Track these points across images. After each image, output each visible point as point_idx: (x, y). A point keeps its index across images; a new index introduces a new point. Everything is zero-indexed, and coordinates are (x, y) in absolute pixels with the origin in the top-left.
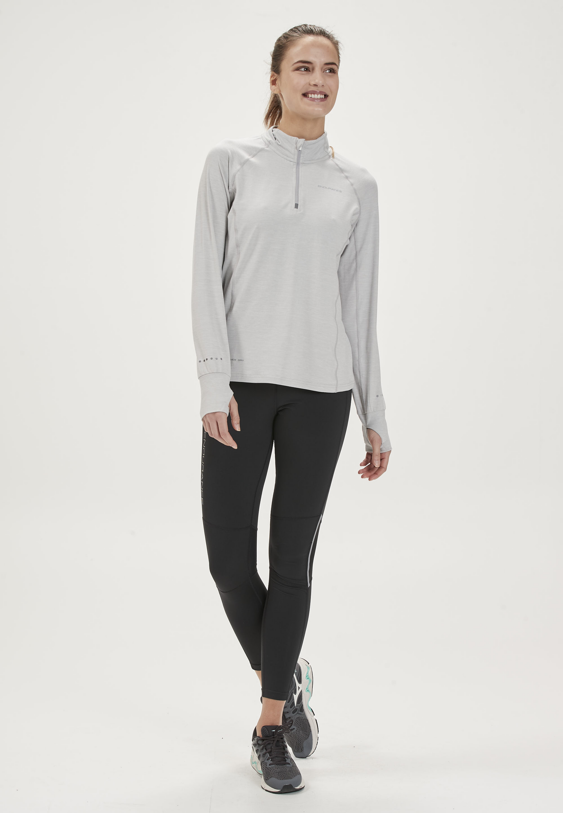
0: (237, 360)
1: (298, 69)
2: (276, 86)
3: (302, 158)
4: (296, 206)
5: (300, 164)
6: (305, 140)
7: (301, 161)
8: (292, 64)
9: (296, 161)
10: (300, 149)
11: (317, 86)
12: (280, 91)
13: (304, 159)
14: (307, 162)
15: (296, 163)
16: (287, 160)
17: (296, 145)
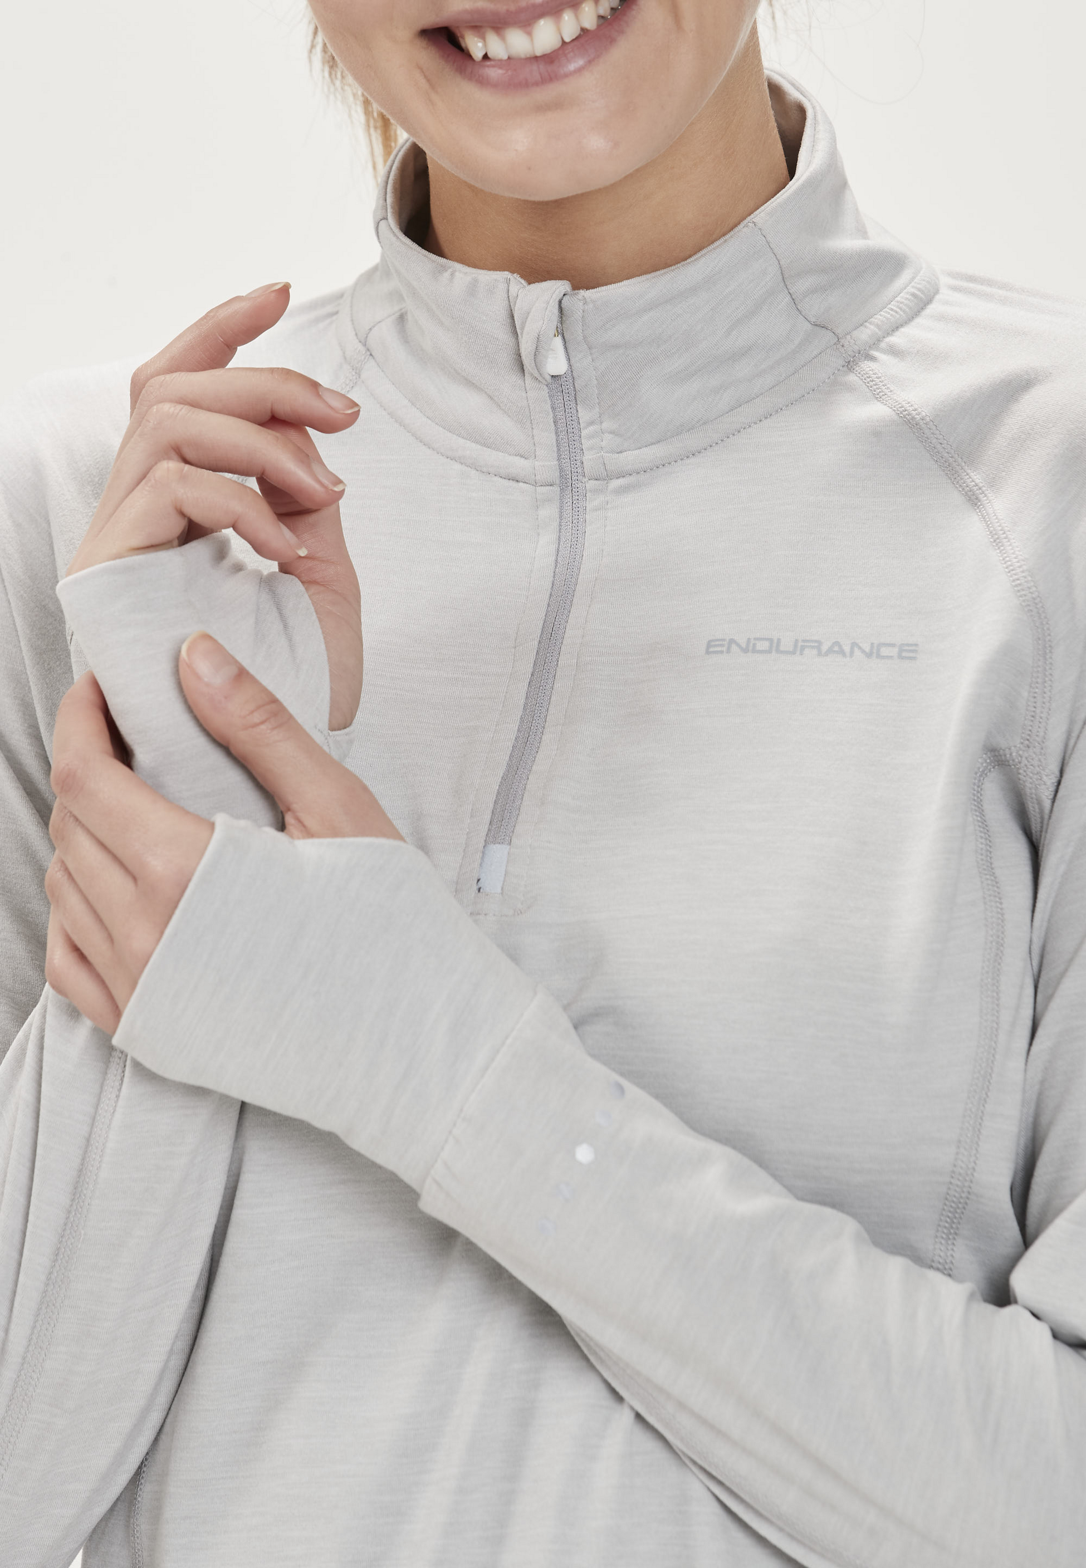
3: (590, 437)
5: (591, 484)
6: (571, 288)
9: (546, 465)
10: (556, 363)
13: (608, 437)
14: (631, 458)
15: (556, 489)
16: (485, 470)
17: (515, 333)
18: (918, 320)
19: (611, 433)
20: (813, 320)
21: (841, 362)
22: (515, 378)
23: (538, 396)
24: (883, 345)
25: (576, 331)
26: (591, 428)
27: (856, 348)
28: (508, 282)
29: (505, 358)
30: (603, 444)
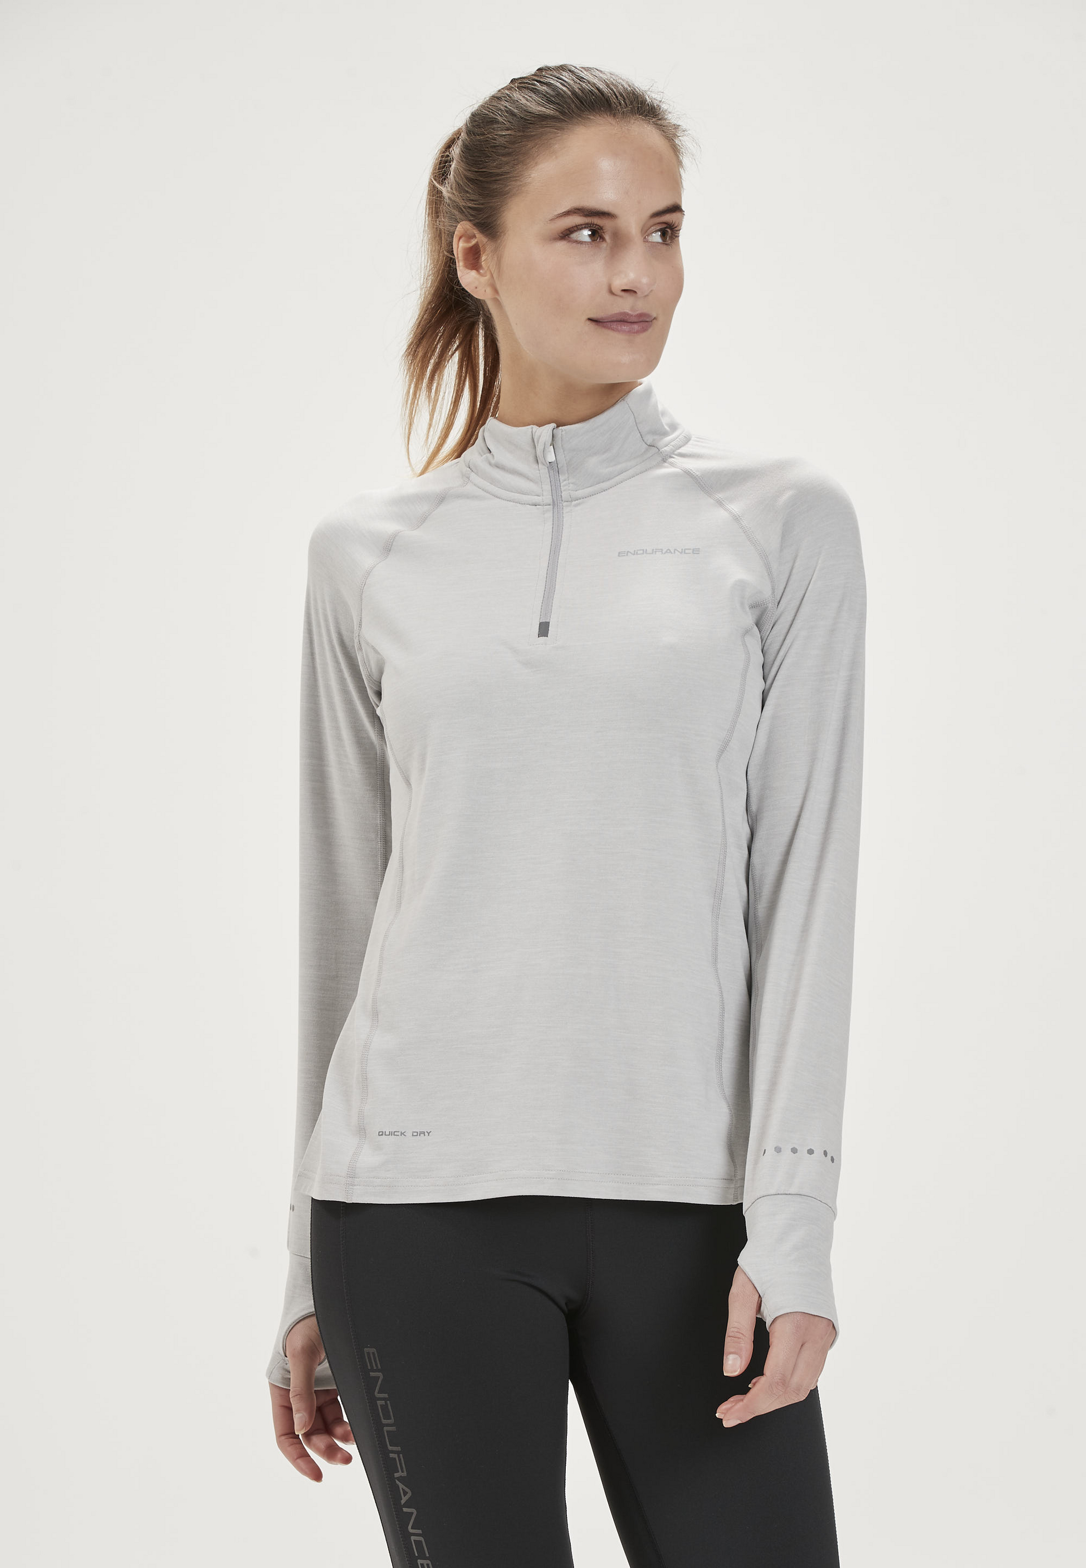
0: (409, 1134)
1: (566, 235)
2: (482, 275)
3: (565, 485)
4: (544, 629)
5: (565, 504)
6: (558, 426)
7: (565, 495)
8: (551, 217)
9: (547, 498)
10: (552, 457)
11: (635, 292)
12: (496, 291)
13: (571, 485)
14: (580, 493)
15: (551, 506)
16: (523, 503)
17: (535, 447)
18: (687, 445)
19: (572, 483)
20: (648, 444)
21: (661, 459)
22: (535, 466)
23: (544, 470)
24: (676, 453)
25: (558, 442)
26: (565, 482)
27: (666, 454)
28: (532, 428)
29: (531, 459)
30: (570, 488)
